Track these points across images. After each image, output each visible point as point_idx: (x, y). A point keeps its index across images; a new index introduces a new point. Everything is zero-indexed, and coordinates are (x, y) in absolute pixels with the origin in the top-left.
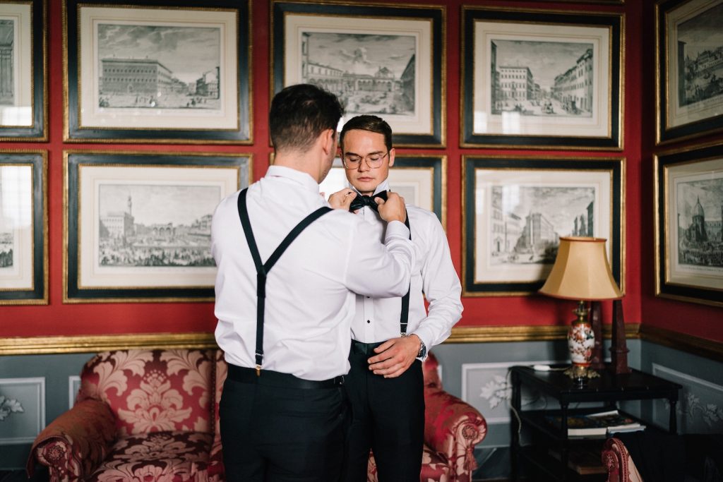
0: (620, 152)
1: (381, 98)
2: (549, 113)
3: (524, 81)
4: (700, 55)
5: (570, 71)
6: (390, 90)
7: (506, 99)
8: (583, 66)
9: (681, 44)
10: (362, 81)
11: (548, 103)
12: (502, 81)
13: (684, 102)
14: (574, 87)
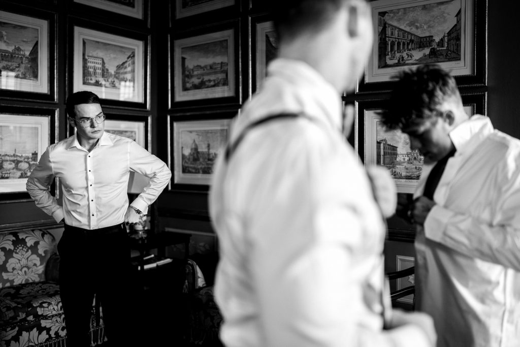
0: (148, 111)
1: (16, 67)
2: (113, 86)
3: (100, 66)
4: (195, 67)
5: (124, 63)
6: (22, 63)
7: (91, 76)
8: (130, 62)
9: (183, 59)
10: (4, 54)
11: (113, 81)
12: (89, 64)
13: (185, 89)
14: (126, 73)
